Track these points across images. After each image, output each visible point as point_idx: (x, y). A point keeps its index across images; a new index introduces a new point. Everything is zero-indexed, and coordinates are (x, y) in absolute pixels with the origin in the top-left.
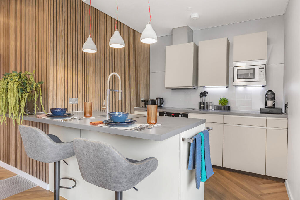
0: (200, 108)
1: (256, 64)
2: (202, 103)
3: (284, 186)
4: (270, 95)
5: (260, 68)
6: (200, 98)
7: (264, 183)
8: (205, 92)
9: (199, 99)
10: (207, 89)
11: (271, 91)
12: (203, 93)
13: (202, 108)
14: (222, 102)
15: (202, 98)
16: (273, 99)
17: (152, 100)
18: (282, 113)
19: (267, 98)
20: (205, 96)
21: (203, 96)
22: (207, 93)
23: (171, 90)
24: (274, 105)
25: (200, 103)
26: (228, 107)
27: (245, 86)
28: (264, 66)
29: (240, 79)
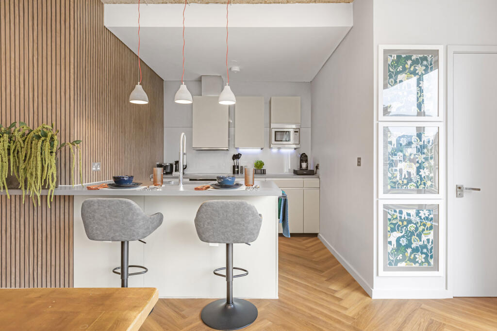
0: (234, 173)
1: (291, 127)
2: (236, 167)
3: (318, 239)
4: (304, 158)
5: (295, 132)
6: (232, 160)
7: (304, 240)
8: (239, 154)
9: (231, 163)
10: (241, 151)
11: (304, 154)
12: (237, 155)
13: (236, 172)
14: (258, 165)
15: (235, 160)
16: (306, 161)
17: (171, 164)
18: (313, 174)
19: (301, 161)
20: (239, 158)
21: (236, 158)
22: (241, 155)
23: (195, 151)
24: (307, 167)
25: (234, 167)
26: (263, 170)
27: (279, 148)
28: (298, 130)
29: (278, 141)
